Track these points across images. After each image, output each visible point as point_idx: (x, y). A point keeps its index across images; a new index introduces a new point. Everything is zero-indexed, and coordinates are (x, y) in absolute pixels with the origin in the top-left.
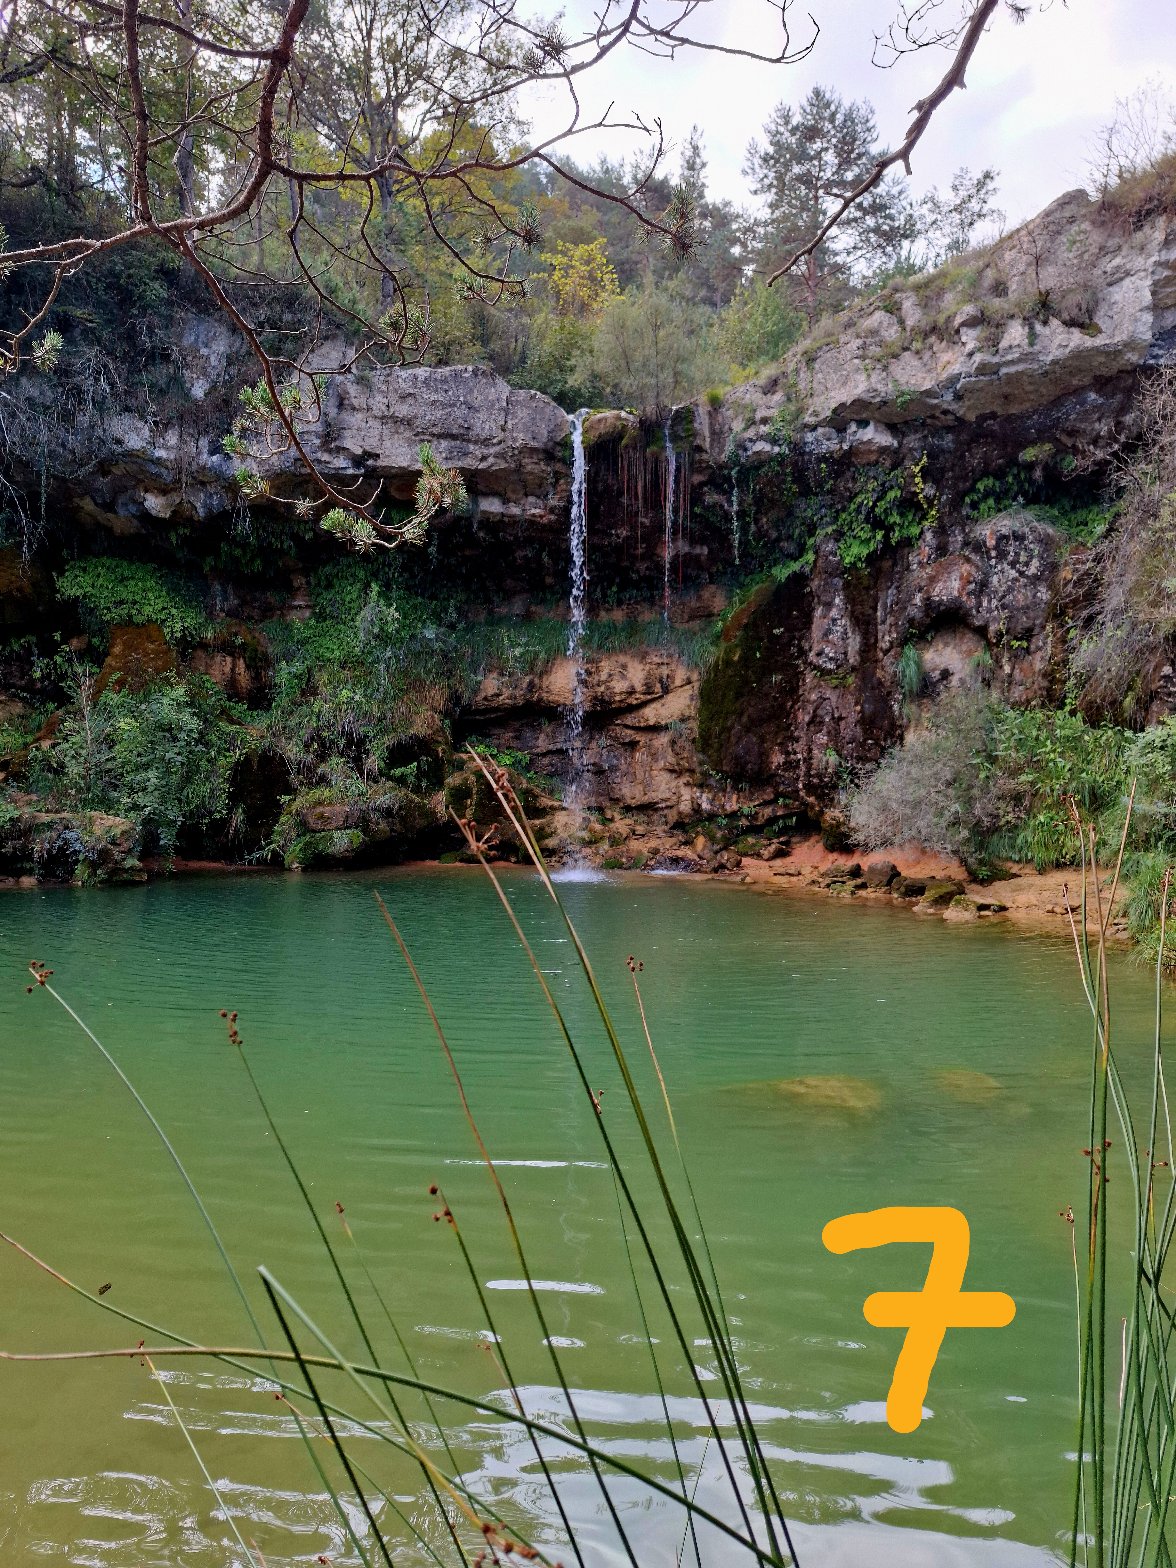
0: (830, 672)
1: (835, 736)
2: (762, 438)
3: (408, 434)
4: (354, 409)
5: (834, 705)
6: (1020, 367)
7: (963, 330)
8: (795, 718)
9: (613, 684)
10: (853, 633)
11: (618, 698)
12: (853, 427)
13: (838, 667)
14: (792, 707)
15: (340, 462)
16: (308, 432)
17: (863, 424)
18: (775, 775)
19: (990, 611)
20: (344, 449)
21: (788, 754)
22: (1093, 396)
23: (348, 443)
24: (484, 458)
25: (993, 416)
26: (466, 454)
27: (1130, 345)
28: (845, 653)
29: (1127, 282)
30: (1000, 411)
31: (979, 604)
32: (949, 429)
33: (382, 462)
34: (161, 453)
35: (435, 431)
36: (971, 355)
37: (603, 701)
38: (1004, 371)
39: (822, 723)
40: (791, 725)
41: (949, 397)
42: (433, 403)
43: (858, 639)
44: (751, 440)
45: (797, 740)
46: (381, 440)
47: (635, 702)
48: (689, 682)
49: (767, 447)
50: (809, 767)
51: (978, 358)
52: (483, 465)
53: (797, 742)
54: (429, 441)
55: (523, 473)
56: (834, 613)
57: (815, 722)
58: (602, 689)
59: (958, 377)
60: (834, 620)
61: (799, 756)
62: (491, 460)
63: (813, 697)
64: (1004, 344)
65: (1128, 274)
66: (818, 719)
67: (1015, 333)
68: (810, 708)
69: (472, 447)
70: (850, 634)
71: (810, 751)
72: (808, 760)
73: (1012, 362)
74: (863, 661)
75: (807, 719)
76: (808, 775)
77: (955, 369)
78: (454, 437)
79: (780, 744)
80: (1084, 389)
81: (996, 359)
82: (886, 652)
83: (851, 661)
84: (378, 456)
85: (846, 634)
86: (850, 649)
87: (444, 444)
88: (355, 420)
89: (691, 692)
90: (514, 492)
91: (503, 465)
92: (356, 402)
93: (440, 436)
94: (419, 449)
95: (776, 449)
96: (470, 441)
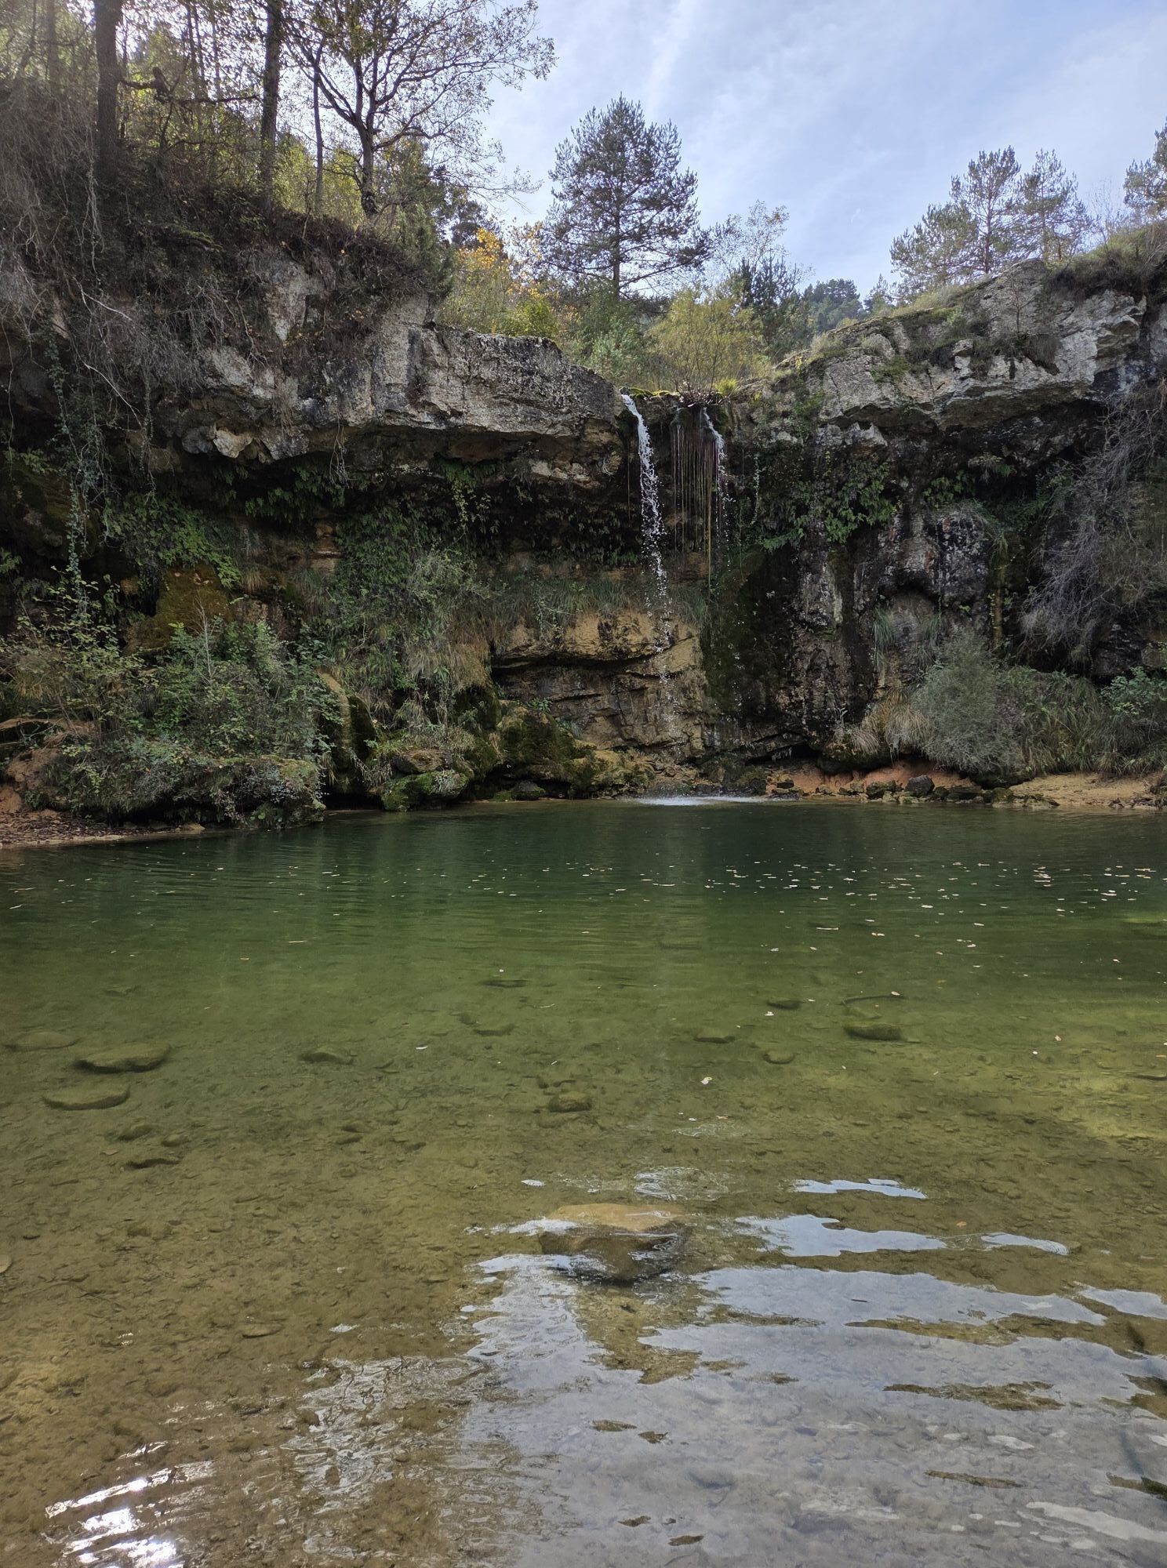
0: (822, 628)
1: (831, 679)
2: (784, 428)
3: (488, 396)
4: (436, 366)
5: (828, 655)
6: (999, 393)
7: (958, 358)
8: (795, 666)
9: (629, 637)
10: (838, 596)
11: (633, 650)
12: (858, 427)
13: (828, 624)
14: (791, 657)
15: (425, 417)
16: (396, 385)
17: (865, 426)
18: (783, 713)
19: (944, 582)
20: (430, 404)
21: (790, 696)
22: (1037, 420)
23: (435, 400)
24: (553, 425)
25: (959, 428)
26: (538, 421)
27: (1079, 384)
29: (1077, 336)
30: (965, 424)
31: (937, 576)
32: (926, 436)
33: (465, 421)
34: (258, 392)
35: (515, 395)
36: (963, 379)
37: (621, 652)
38: (987, 394)
39: (819, 670)
40: (791, 672)
41: (937, 410)
42: (515, 370)
43: (841, 601)
44: (776, 430)
45: (798, 684)
46: (464, 398)
47: (646, 653)
48: (690, 636)
49: (789, 438)
50: (811, 706)
51: (971, 382)
52: (550, 432)
53: (799, 686)
54: (507, 405)
55: (585, 443)
56: (822, 579)
57: (814, 669)
58: (620, 641)
59: (950, 395)
60: (823, 585)
61: (802, 698)
62: (559, 427)
63: (810, 649)
64: (992, 373)
65: (1079, 330)
66: (816, 667)
67: (1001, 366)
68: (808, 658)
69: (543, 413)
70: (835, 597)
71: (811, 693)
72: (809, 701)
73: (996, 388)
74: (846, 620)
75: (806, 667)
76: (810, 712)
77: (950, 389)
78: (529, 403)
79: (784, 688)
80: (1031, 414)
81: (984, 385)
82: (862, 613)
83: (838, 619)
84: (460, 414)
85: (833, 597)
86: (836, 609)
87: (520, 408)
88: (438, 376)
89: (693, 645)
90: (564, 457)
91: (568, 433)
92: (438, 360)
93: (517, 401)
94: (498, 411)
95: (795, 440)
96: (542, 408)
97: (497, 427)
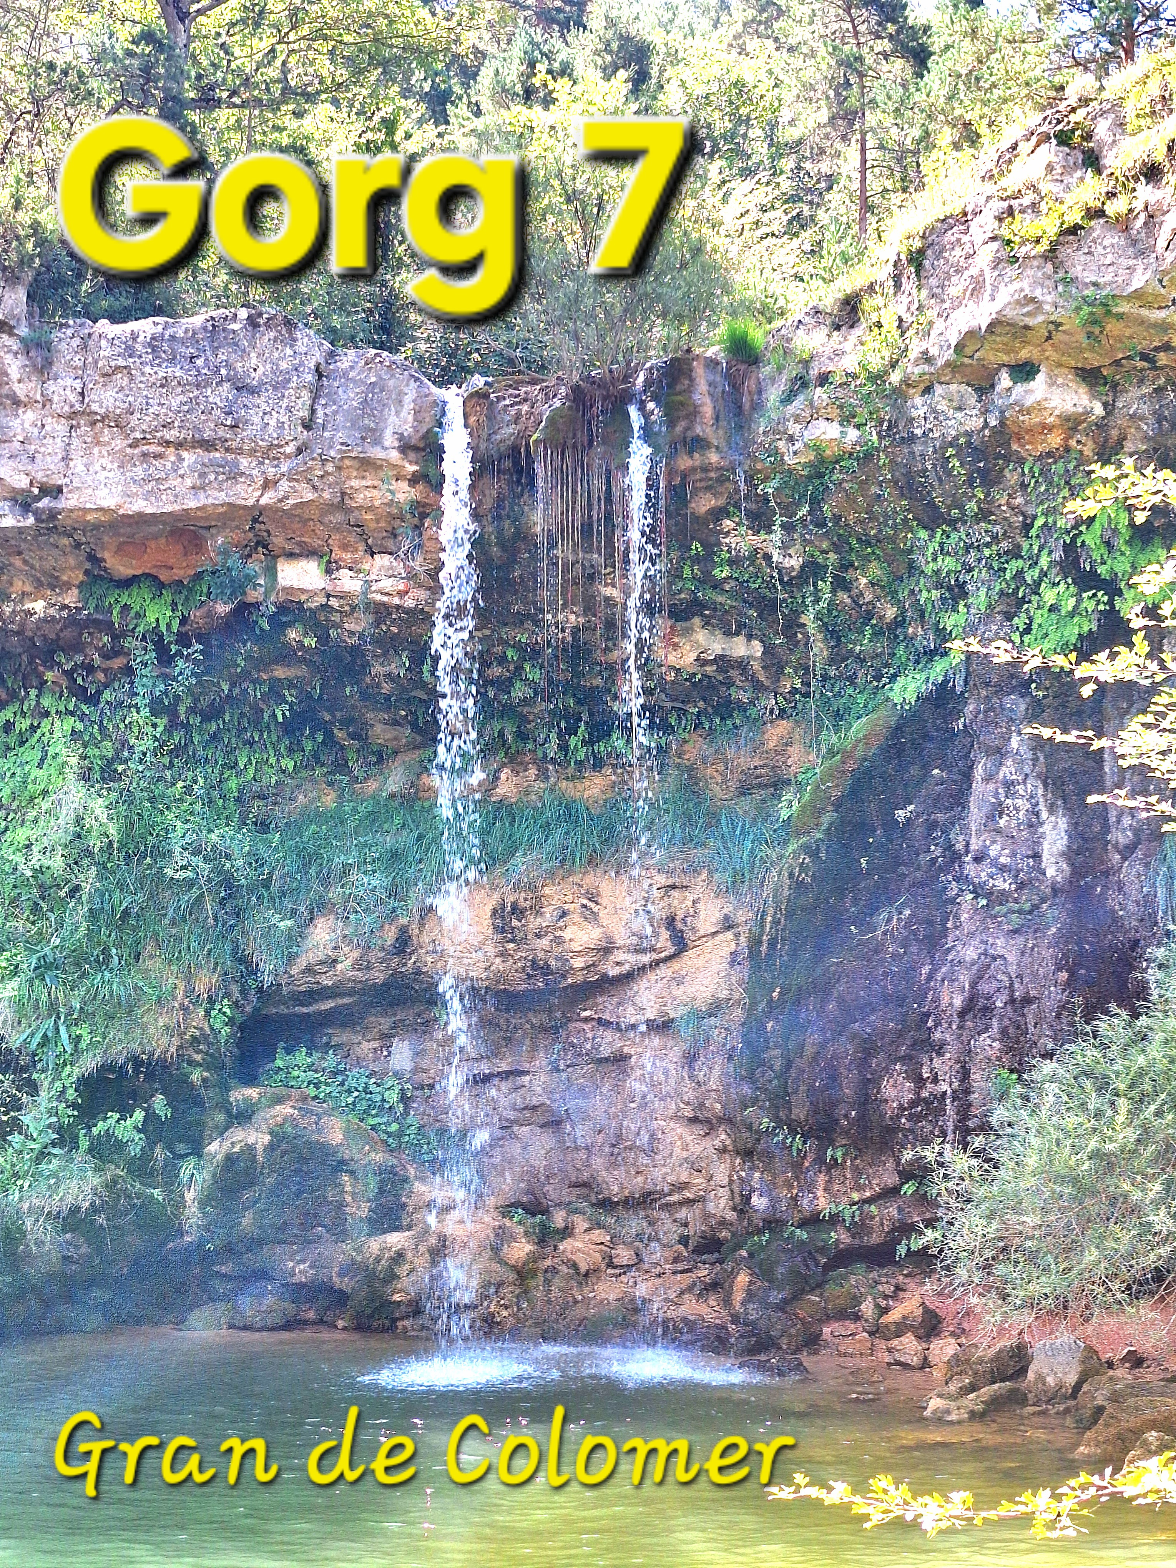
0: (1003, 897)
3: (119, 443)
4: (17, 402)
5: (1013, 970)
8: (936, 1000)
9: (567, 934)
10: (1052, 810)
11: (578, 963)
12: (1005, 380)
13: (1021, 886)
14: (930, 977)
17: (1024, 371)
24: (269, 484)
26: (232, 479)
28: (1037, 856)
33: (69, 501)
35: (170, 435)
37: (545, 969)
39: (988, 1010)
40: (927, 1015)
42: (166, 382)
43: (1063, 823)
45: (939, 1049)
46: (66, 459)
47: (613, 972)
48: (729, 924)
49: (834, 432)
52: (265, 498)
53: (940, 1054)
54: (158, 456)
55: (351, 510)
56: (1008, 770)
57: (976, 1008)
58: (545, 942)
60: (1009, 785)
61: (944, 1087)
62: (284, 486)
63: (970, 953)
66: (982, 1002)
68: (965, 979)
69: (244, 462)
70: (1044, 815)
71: (965, 1074)
74: (1077, 872)
75: (958, 1002)
78: (207, 445)
79: (903, 1059)
82: (1127, 851)
83: (1051, 872)
84: (59, 490)
85: (1037, 815)
86: (1046, 845)
87: (189, 459)
89: (733, 947)
90: (345, 547)
91: (309, 495)
92: (20, 390)
93: (180, 445)
94: (139, 471)
95: (853, 434)
96: (239, 451)
97: (140, 506)
